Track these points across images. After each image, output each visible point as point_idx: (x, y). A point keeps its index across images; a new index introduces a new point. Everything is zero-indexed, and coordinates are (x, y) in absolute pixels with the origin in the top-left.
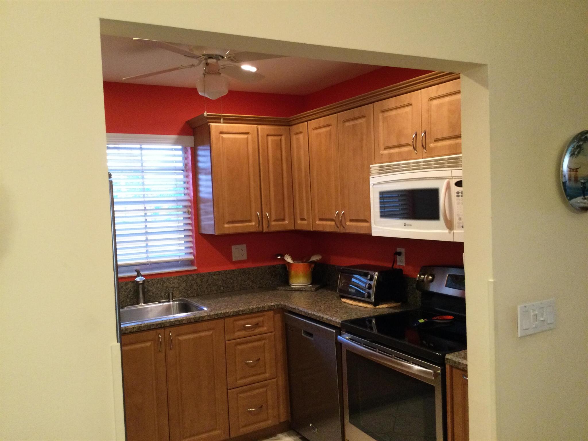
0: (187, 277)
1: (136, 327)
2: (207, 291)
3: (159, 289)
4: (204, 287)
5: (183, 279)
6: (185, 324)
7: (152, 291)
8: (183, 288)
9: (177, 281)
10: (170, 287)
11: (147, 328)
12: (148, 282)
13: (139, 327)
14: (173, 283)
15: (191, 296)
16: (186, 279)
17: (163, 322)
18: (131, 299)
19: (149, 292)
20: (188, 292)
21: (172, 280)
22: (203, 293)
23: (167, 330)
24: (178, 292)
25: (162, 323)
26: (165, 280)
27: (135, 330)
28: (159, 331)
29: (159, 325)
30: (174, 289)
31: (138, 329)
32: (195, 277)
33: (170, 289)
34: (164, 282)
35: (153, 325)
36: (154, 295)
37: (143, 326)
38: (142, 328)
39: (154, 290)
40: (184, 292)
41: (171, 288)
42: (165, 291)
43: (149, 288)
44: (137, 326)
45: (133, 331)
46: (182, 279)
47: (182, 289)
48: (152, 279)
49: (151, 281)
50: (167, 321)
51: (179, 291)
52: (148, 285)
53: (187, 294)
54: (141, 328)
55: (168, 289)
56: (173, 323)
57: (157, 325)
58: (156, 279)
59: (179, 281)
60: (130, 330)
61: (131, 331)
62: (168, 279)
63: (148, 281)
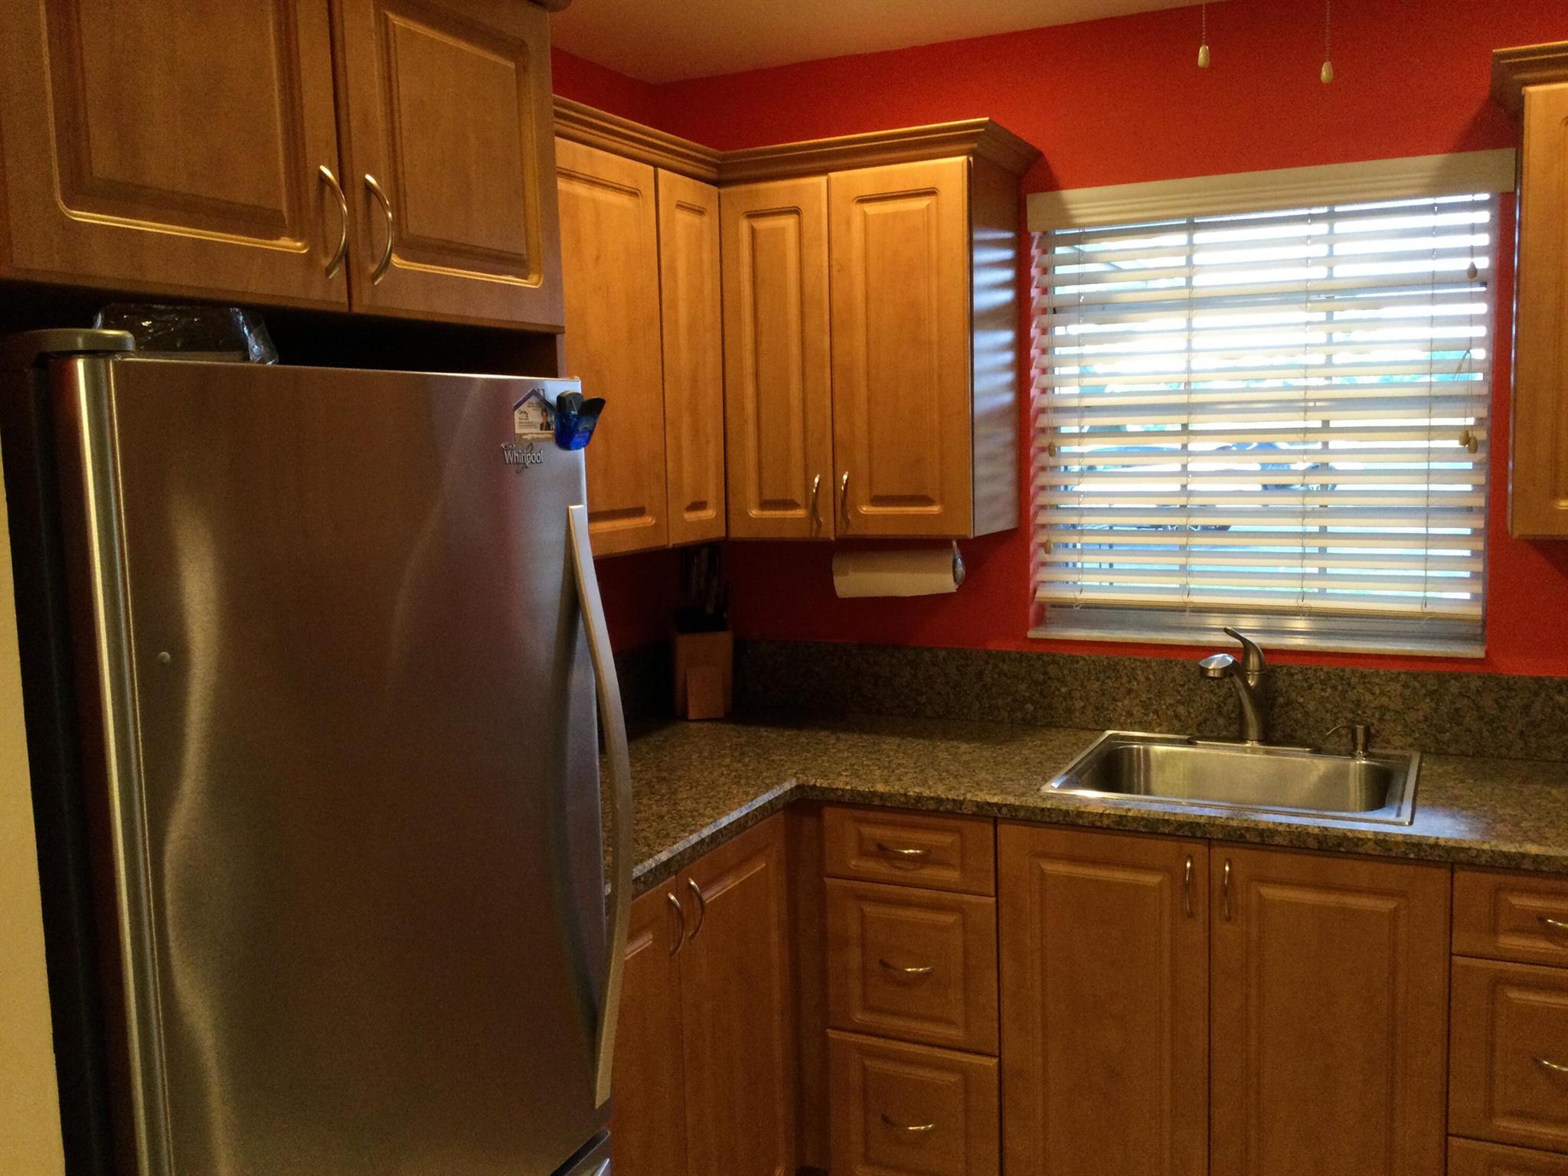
0: (1442, 680)
1: (1109, 814)
2: (1519, 744)
3: (1328, 706)
4: (1509, 729)
5: (1423, 686)
6: (1280, 848)
7: (1303, 708)
8: (1421, 718)
9: (1399, 687)
10: (1373, 705)
11: (1145, 826)
12: (1292, 675)
13: (1121, 817)
14: (1382, 693)
15: (1452, 750)
16: (1435, 688)
17: (1202, 821)
18: (1231, 719)
19: (1293, 709)
20: (1439, 736)
21: (1377, 681)
22: (1504, 751)
23: (1218, 852)
24: (1399, 729)
25: (1198, 824)
26: (1354, 680)
27: (1106, 822)
28: (1189, 847)
29: (1187, 828)
30: (1387, 717)
31: (1118, 823)
32: (1475, 684)
33: (1369, 713)
34: (1349, 684)
35: (1167, 822)
36: (1311, 721)
37: (1134, 818)
38: (1127, 821)
39: (1311, 707)
40: (1426, 733)
41: (1376, 708)
42: (1350, 716)
43: (1294, 694)
44: (1113, 812)
45: (1099, 824)
46: (1417, 685)
47: (1418, 722)
48: (1307, 669)
49: (1302, 672)
50: (1217, 822)
51: (1406, 725)
52: (1291, 685)
53: (1437, 741)
54: (1124, 822)
55: (1364, 713)
56: (1235, 833)
57: (1181, 825)
58: (1321, 669)
59: (1408, 692)
60: (1090, 819)
61: (1093, 823)
62: (1364, 676)
63: (1293, 671)
